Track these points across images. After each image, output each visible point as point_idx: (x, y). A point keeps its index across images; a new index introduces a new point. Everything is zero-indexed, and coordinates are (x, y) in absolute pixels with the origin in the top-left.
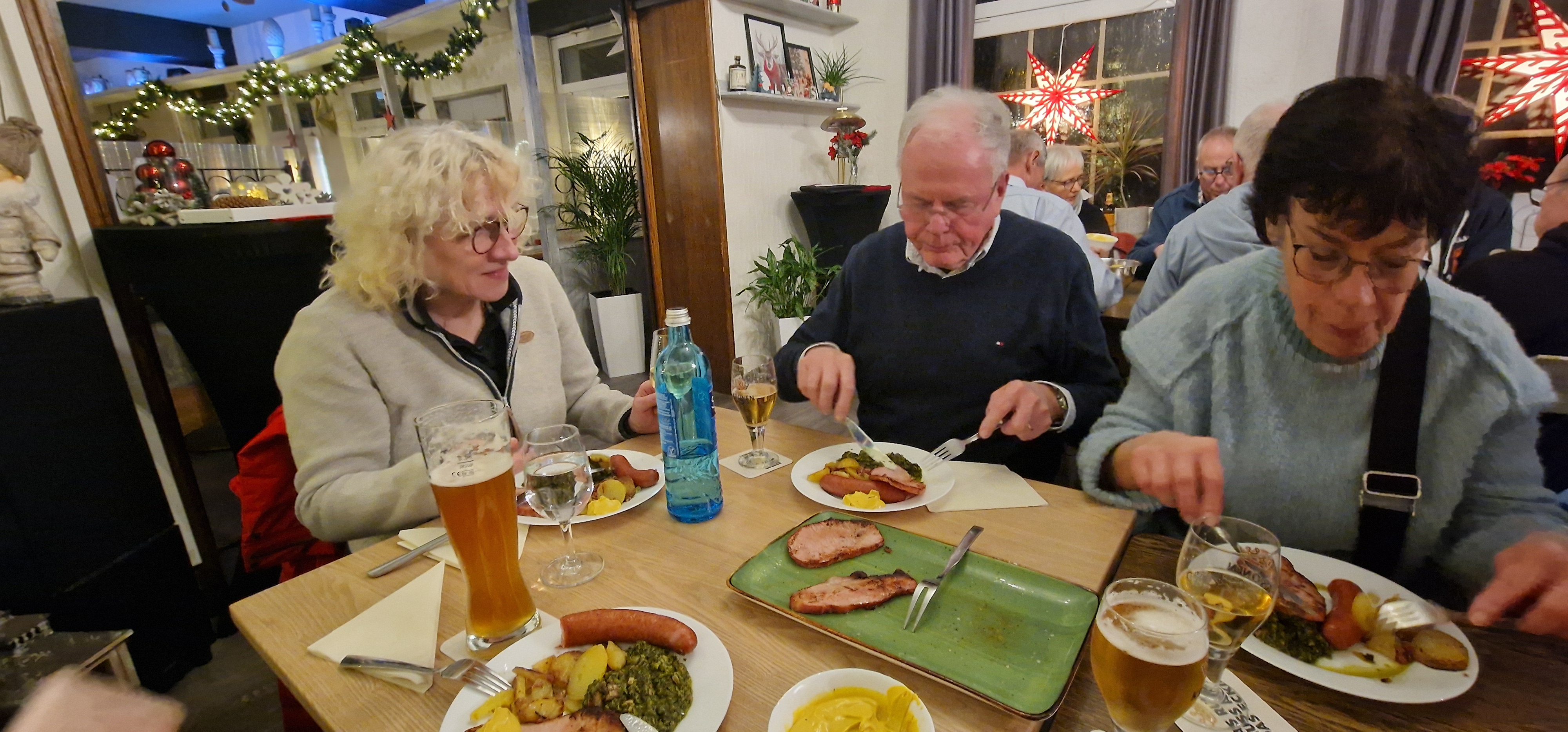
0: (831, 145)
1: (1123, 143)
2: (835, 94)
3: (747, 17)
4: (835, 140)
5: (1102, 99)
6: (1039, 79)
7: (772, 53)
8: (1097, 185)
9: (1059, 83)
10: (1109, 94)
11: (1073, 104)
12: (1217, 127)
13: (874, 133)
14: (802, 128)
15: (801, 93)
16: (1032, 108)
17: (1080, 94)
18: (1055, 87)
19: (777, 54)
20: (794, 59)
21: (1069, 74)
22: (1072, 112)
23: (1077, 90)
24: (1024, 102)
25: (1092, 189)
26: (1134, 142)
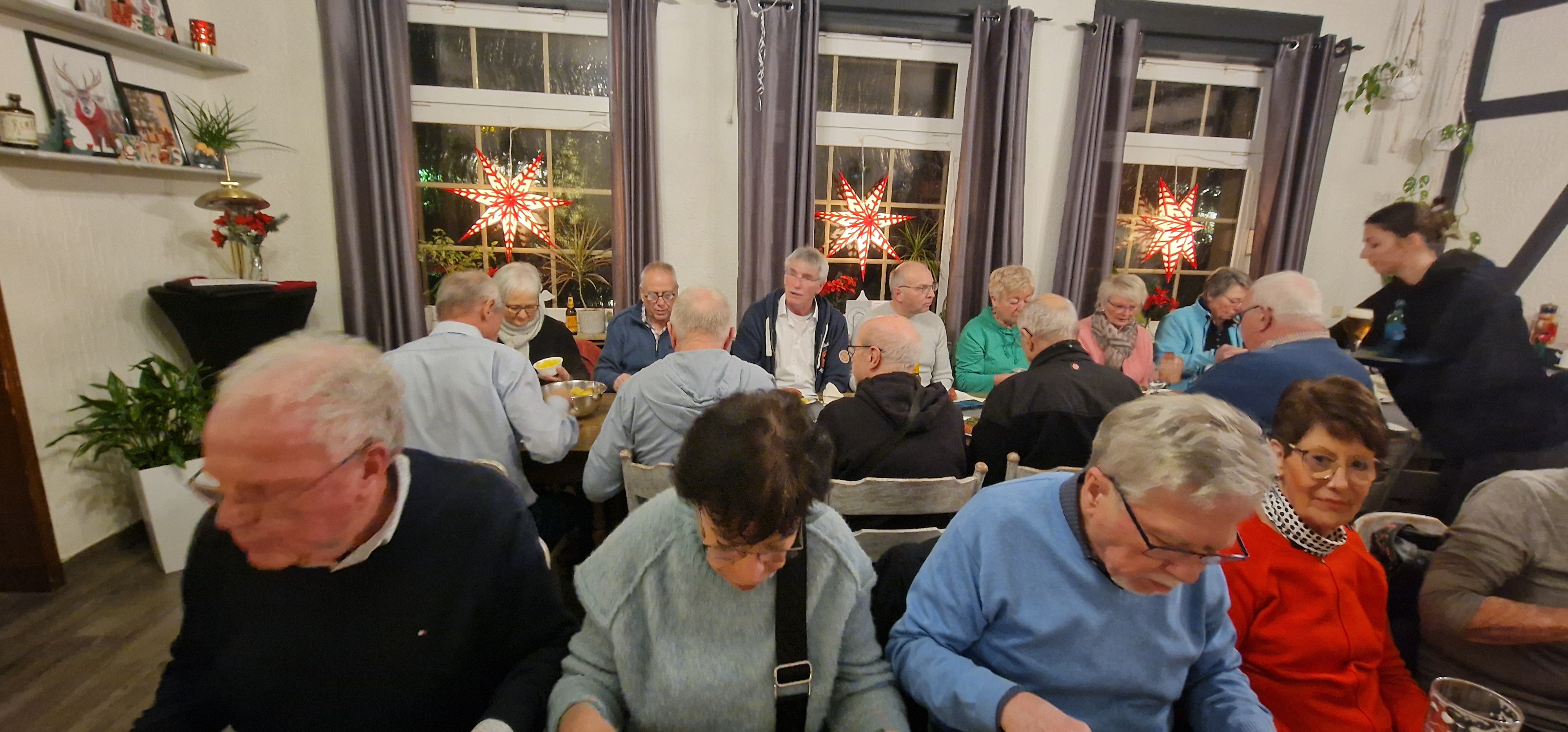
0: (215, 227)
1: (579, 251)
2: (217, 159)
3: (30, 36)
4: (221, 222)
5: (555, 207)
6: (492, 179)
7: (92, 92)
8: (559, 286)
9: (512, 187)
10: (561, 203)
11: (528, 210)
12: (654, 262)
13: (285, 217)
14: (162, 198)
15: (153, 156)
16: (487, 207)
17: (534, 200)
18: (508, 190)
19: (101, 94)
20: (138, 104)
21: (521, 179)
22: (528, 218)
23: (531, 196)
24: (477, 200)
25: (554, 290)
26: (588, 251)
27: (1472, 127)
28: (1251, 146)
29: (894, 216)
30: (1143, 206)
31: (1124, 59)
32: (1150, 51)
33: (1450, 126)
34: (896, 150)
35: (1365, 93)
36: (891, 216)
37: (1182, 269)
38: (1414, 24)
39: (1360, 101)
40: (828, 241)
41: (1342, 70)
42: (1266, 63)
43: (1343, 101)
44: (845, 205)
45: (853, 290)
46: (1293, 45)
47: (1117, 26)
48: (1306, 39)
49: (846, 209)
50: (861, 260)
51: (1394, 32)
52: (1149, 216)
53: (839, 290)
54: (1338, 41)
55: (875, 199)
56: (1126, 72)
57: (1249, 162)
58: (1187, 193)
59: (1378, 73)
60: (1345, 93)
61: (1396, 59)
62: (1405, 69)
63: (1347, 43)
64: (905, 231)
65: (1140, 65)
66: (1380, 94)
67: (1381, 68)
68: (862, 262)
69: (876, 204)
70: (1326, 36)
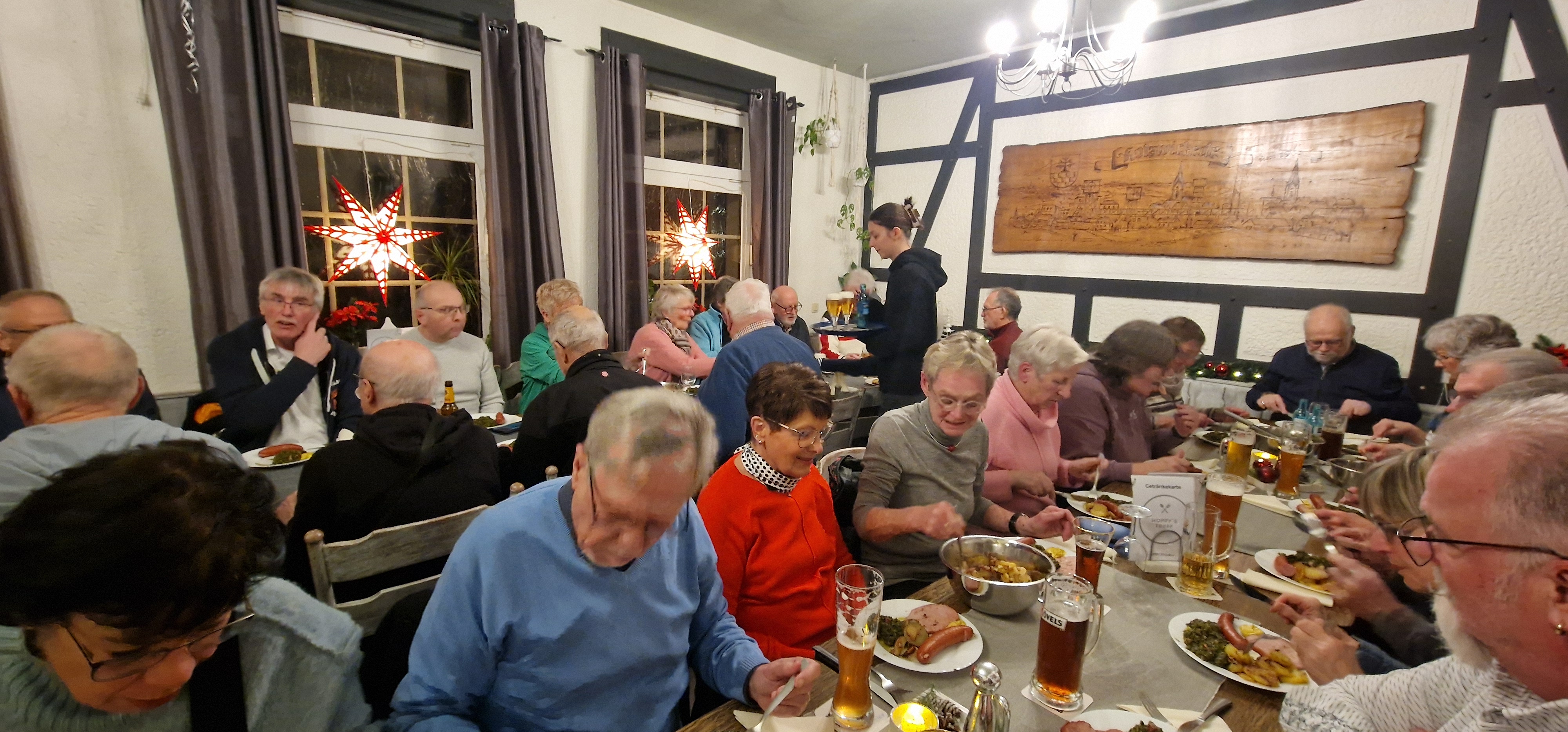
27: (872, 171)
28: (742, 175)
29: (416, 232)
30: (668, 223)
31: (632, 88)
32: (655, 85)
33: (860, 169)
34: (408, 157)
35: (809, 139)
36: (412, 232)
37: (706, 279)
38: (831, 92)
39: (807, 146)
40: (331, 262)
41: (793, 121)
42: (743, 108)
43: (797, 145)
44: (350, 218)
45: (375, 318)
46: (759, 97)
47: (622, 57)
48: (767, 92)
49: (351, 223)
50: (380, 282)
51: (821, 97)
52: (673, 232)
53: (353, 319)
54: (787, 97)
55: (389, 213)
56: (636, 101)
57: (742, 189)
58: (701, 213)
59: (815, 126)
60: (798, 139)
61: (825, 116)
62: (830, 124)
63: (793, 99)
64: (432, 248)
65: (648, 97)
66: (818, 141)
67: (816, 122)
68: (382, 285)
69: (390, 218)
70: (779, 93)
